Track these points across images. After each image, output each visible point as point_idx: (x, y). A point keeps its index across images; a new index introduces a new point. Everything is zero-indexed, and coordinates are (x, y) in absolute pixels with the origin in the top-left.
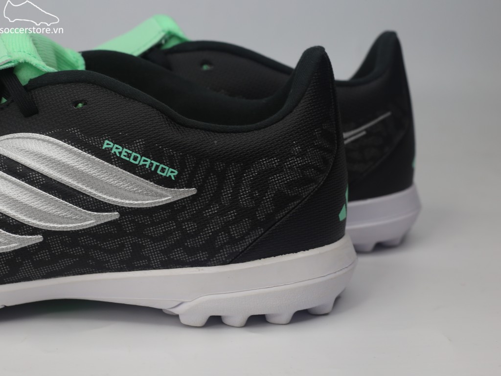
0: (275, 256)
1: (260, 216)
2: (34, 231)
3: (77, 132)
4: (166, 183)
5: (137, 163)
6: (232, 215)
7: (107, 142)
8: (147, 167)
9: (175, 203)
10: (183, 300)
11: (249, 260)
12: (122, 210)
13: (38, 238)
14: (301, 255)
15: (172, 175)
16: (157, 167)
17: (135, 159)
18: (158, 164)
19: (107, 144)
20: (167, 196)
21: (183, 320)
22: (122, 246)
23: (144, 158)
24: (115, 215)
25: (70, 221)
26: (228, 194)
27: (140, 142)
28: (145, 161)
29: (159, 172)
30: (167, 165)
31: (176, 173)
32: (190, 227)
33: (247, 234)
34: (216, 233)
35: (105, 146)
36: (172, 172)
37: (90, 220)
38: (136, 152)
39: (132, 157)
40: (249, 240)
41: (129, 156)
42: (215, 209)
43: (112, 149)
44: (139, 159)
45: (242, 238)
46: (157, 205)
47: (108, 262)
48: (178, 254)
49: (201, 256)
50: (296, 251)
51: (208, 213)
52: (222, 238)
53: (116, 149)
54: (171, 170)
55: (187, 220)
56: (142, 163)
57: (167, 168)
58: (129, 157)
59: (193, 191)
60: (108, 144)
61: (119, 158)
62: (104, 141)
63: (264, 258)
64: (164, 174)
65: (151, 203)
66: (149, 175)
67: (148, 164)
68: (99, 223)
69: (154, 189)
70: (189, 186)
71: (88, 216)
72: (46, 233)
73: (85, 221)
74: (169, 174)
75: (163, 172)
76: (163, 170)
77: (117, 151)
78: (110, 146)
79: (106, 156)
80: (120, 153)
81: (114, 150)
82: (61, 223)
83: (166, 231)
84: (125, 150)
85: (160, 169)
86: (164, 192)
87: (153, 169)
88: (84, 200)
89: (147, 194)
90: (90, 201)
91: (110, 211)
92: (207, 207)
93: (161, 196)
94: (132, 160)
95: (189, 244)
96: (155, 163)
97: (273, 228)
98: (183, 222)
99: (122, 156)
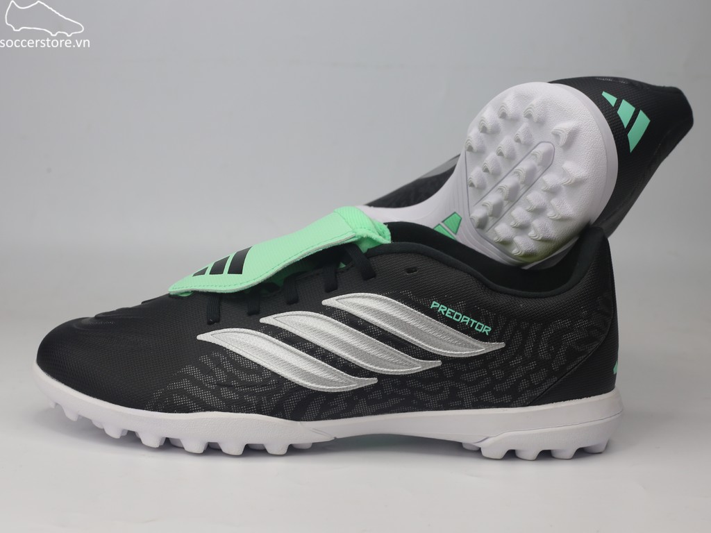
0: (564, 401)
1: (555, 367)
2: (370, 374)
3: (410, 294)
4: (482, 337)
5: (459, 320)
6: (533, 365)
7: (434, 302)
8: (467, 324)
9: (487, 354)
10: (488, 435)
11: (544, 404)
12: (445, 359)
13: (374, 381)
14: (585, 400)
15: (487, 331)
16: (475, 324)
17: (457, 317)
18: (476, 322)
19: (435, 305)
20: (481, 348)
21: (484, 453)
22: (442, 389)
23: (464, 317)
24: (438, 363)
25: (401, 367)
26: (530, 348)
27: (461, 304)
28: (465, 319)
29: (476, 328)
30: (483, 323)
31: (490, 329)
32: (498, 374)
33: (545, 381)
34: (519, 380)
35: (433, 306)
36: (486, 329)
37: (418, 366)
38: (458, 312)
39: (455, 316)
40: (545, 387)
41: (452, 314)
42: (519, 360)
43: (438, 308)
44: (460, 317)
45: (540, 385)
46: (473, 355)
47: (428, 402)
48: (487, 397)
49: (506, 399)
50: (581, 397)
51: (513, 363)
52: (524, 384)
53: (442, 309)
54: (486, 327)
55: (496, 369)
56: (462, 321)
57: (483, 325)
58: (453, 316)
59: (502, 345)
61: (444, 316)
62: (432, 302)
63: (556, 402)
64: (480, 331)
65: (468, 354)
66: (468, 330)
67: (468, 321)
68: (424, 369)
69: (472, 342)
70: (499, 341)
71: (416, 363)
72: (381, 377)
73: (414, 366)
74: (484, 330)
75: (480, 329)
76: (480, 327)
77: (443, 311)
78: (438, 306)
79: (434, 314)
80: (445, 312)
81: (440, 309)
82: (393, 369)
83: (479, 377)
84: (449, 309)
85: (477, 326)
86: (479, 345)
87: (471, 326)
88: (414, 350)
89: (465, 346)
90: (418, 351)
91: (435, 360)
92: (513, 358)
93: (477, 348)
94: (454, 318)
95: (497, 388)
96: (474, 321)
97: (564, 377)
98: (493, 370)
99: (447, 315)
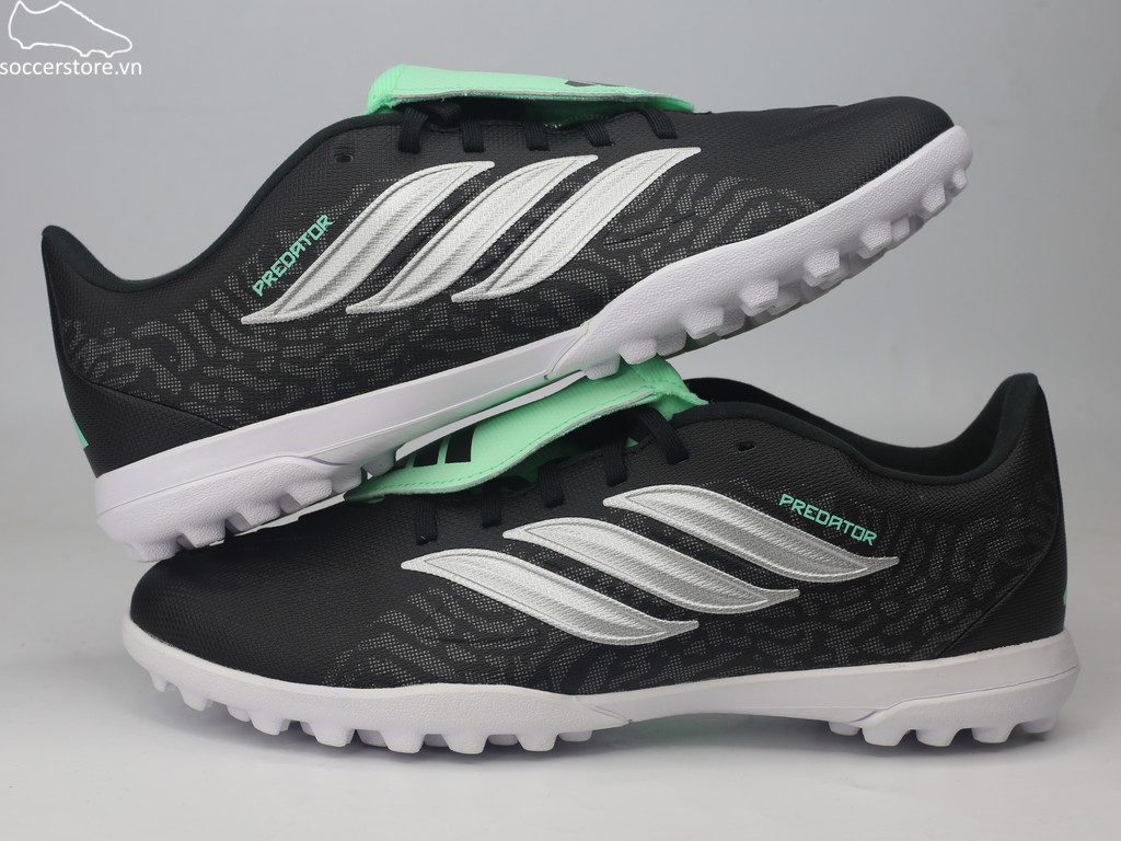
0: (992, 649)
1: (977, 594)
2: (687, 614)
3: (745, 484)
4: (862, 549)
5: (824, 523)
6: (944, 591)
7: (785, 496)
8: (838, 528)
9: (871, 576)
10: (876, 708)
12: (804, 586)
13: (693, 625)
14: (1024, 647)
15: (870, 539)
16: (851, 528)
17: (823, 518)
18: (852, 525)
20: (861, 567)
22: (801, 634)
23: (834, 517)
24: (794, 593)
25: (735, 601)
26: (937, 565)
27: (829, 496)
28: (834, 521)
29: (853, 535)
31: (875, 536)
32: (890, 608)
33: (962, 617)
34: (923, 616)
35: (782, 502)
36: (869, 535)
37: (761, 599)
38: (824, 510)
39: (819, 516)
40: (963, 626)
41: (814, 514)
42: (921, 584)
43: (791, 505)
44: (828, 518)
45: (956, 622)
46: (849, 579)
47: (780, 656)
48: (873, 645)
49: (903, 647)
50: (1018, 642)
51: (913, 589)
52: (931, 622)
53: (798, 505)
54: (868, 532)
55: (887, 599)
56: (831, 523)
57: (864, 530)
58: (815, 516)
59: (894, 561)
60: (786, 499)
61: (802, 517)
62: (781, 495)
64: (859, 539)
65: (842, 577)
66: (840, 539)
67: (839, 524)
68: (773, 604)
69: (846, 558)
70: (889, 554)
71: (758, 595)
72: (704, 618)
73: (755, 600)
74: (866, 538)
75: (859, 536)
76: (858, 533)
77: (799, 508)
78: (790, 502)
79: (785, 514)
80: (803, 511)
81: (795, 507)
82: (724, 604)
83: (859, 614)
84: (809, 506)
85: (854, 531)
86: (858, 563)
87: (845, 532)
88: (755, 573)
89: (836, 565)
90: (762, 574)
91: (788, 588)
92: (912, 581)
93: (855, 567)
94: (818, 520)
95: (888, 630)
96: (849, 524)
97: (992, 610)
98: (882, 601)
99: (805, 515)
